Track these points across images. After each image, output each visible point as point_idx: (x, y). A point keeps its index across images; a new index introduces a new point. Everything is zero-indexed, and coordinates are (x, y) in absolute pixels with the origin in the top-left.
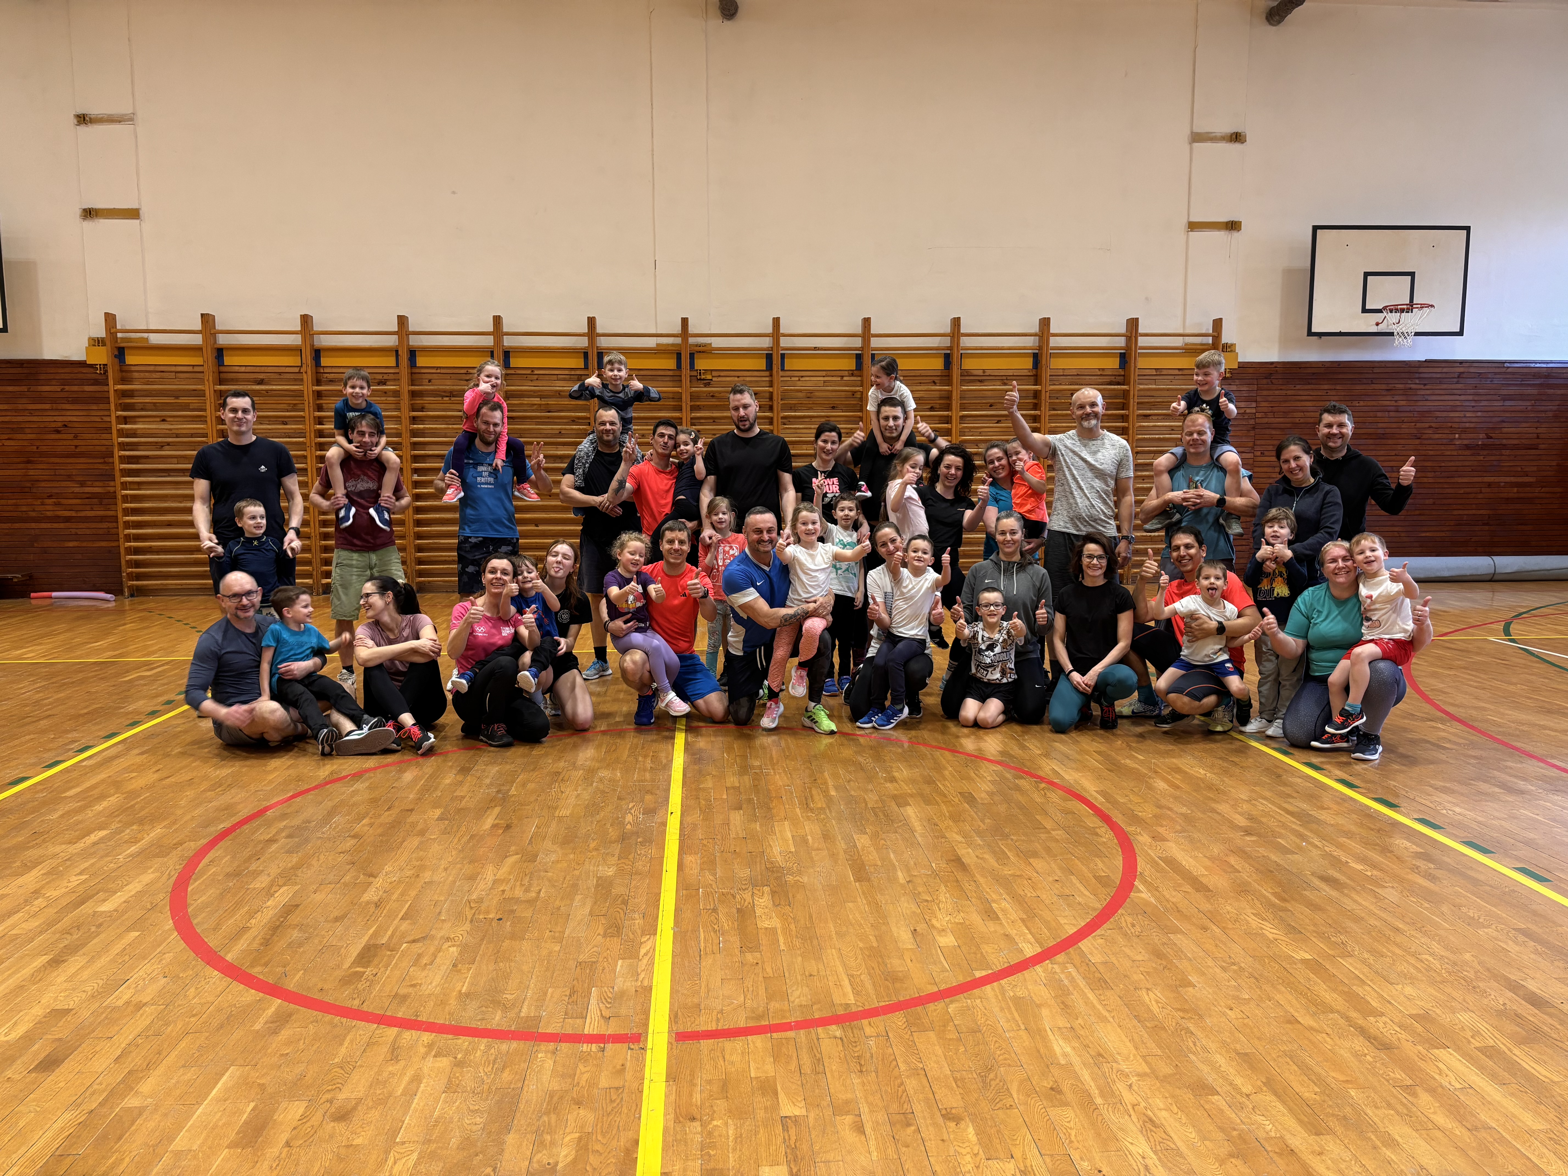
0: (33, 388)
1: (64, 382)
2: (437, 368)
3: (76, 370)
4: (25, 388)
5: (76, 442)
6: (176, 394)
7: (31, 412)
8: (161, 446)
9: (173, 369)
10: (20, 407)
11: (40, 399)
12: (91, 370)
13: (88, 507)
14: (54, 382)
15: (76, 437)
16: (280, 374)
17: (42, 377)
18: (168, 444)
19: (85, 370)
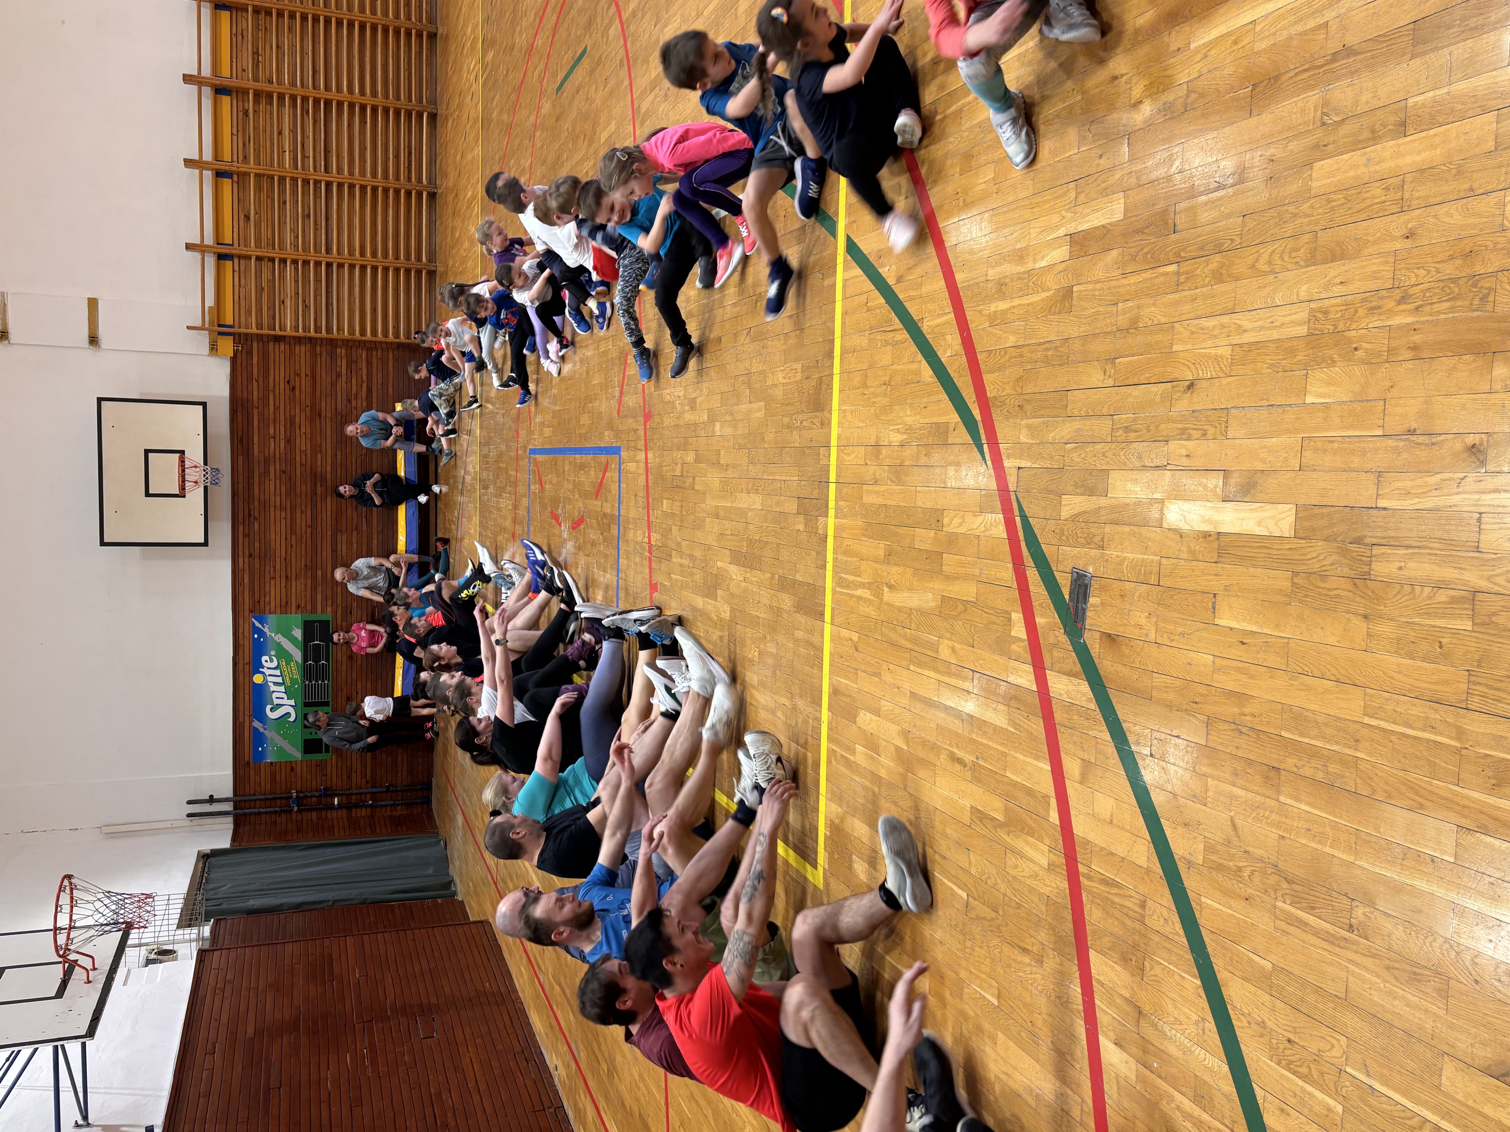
0: (256, 404)
1: (250, 378)
2: (232, 61)
3: (239, 368)
4: (255, 411)
5: (303, 375)
6: (260, 290)
7: (277, 409)
8: (306, 307)
9: (237, 288)
10: (271, 416)
11: (265, 401)
12: (239, 355)
13: (359, 372)
14: (250, 387)
15: (299, 375)
16: (240, 201)
17: (245, 396)
18: (304, 301)
19: (239, 361)
